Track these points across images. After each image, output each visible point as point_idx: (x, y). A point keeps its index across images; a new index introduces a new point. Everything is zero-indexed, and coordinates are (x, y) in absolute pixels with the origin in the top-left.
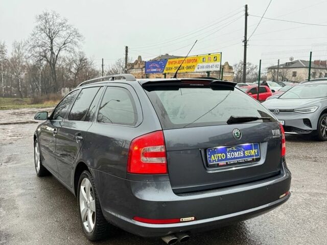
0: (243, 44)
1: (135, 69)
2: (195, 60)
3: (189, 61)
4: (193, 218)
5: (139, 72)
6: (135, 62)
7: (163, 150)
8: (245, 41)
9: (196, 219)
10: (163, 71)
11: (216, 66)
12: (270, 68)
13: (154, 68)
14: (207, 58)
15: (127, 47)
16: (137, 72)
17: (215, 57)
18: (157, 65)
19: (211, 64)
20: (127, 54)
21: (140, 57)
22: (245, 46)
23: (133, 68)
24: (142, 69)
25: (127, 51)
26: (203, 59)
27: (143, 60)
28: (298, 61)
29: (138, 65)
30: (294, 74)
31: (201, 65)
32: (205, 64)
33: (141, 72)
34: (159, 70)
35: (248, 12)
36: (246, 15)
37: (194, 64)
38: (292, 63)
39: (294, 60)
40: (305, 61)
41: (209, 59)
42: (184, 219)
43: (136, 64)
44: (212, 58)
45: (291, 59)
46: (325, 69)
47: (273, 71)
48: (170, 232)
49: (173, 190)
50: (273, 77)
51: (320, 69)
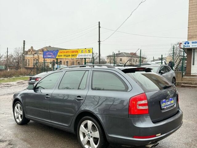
0: (98, 43)
1: (29, 54)
2: (77, 52)
3: (73, 52)
4: (160, 134)
5: (31, 56)
6: (28, 50)
7: (147, 102)
8: (99, 41)
9: (161, 135)
10: (56, 57)
11: (90, 55)
12: (109, 56)
13: (50, 55)
14: (84, 51)
15: (24, 41)
16: (30, 57)
17: (89, 50)
18: (51, 53)
19: (86, 54)
20: (24, 46)
21: (32, 47)
22: (99, 44)
23: (28, 54)
24: (33, 54)
25: (24, 44)
26: (82, 51)
27: (34, 49)
28: (122, 53)
29: (31, 52)
30: (121, 60)
31: (80, 54)
32: (83, 54)
33: (33, 56)
34: (53, 56)
35: (100, 26)
36: (99, 27)
37: (76, 54)
38: (120, 54)
39: (120, 52)
40: (126, 53)
41: (86, 52)
42: (158, 135)
43: (29, 52)
44: (87, 51)
45: (119, 52)
46: (136, 57)
47: (110, 58)
48: (150, 142)
49: (152, 121)
50: (110, 61)
51: (134, 57)
